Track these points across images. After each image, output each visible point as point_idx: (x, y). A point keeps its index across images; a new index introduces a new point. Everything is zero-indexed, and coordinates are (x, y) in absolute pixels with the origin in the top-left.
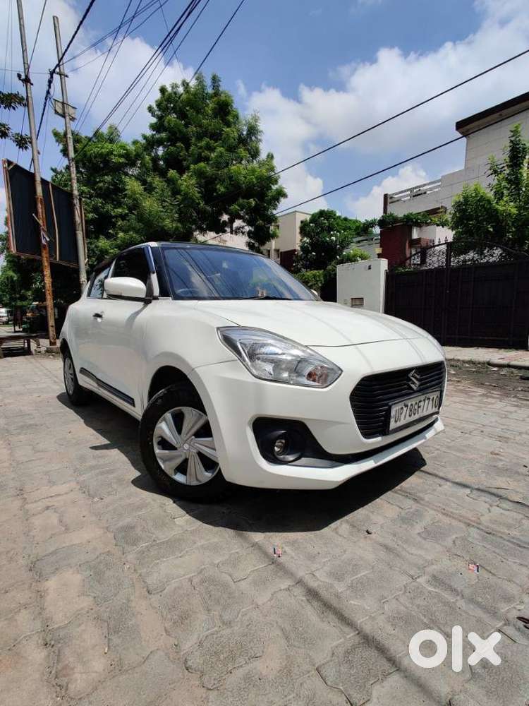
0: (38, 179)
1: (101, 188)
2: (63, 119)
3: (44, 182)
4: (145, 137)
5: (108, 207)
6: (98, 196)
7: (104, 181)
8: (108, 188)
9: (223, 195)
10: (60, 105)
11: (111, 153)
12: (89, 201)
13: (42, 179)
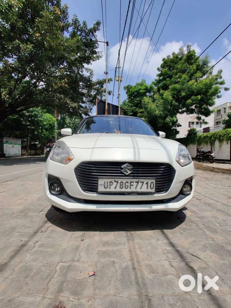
0: (107, 103)
1: (135, 103)
2: (118, 82)
3: (109, 104)
4: (156, 80)
5: (137, 109)
6: (134, 106)
7: (137, 100)
8: (138, 102)
9: (184, 96)
10: (118, 78)
11: (140, 89)
12: (131, 108)
13: (108, 103)
